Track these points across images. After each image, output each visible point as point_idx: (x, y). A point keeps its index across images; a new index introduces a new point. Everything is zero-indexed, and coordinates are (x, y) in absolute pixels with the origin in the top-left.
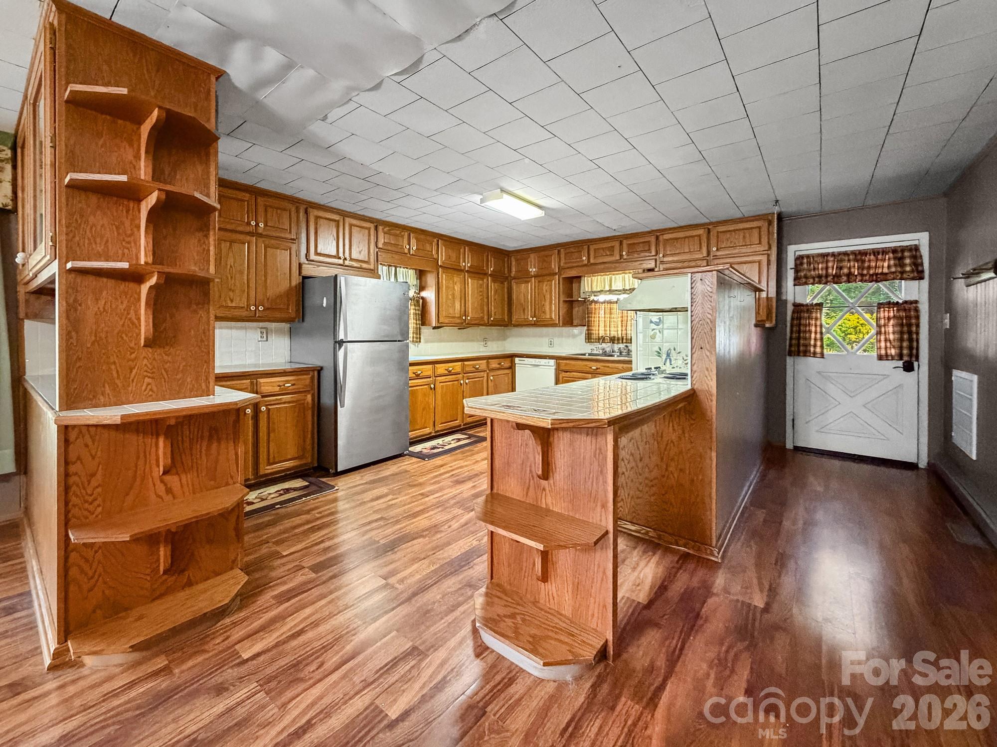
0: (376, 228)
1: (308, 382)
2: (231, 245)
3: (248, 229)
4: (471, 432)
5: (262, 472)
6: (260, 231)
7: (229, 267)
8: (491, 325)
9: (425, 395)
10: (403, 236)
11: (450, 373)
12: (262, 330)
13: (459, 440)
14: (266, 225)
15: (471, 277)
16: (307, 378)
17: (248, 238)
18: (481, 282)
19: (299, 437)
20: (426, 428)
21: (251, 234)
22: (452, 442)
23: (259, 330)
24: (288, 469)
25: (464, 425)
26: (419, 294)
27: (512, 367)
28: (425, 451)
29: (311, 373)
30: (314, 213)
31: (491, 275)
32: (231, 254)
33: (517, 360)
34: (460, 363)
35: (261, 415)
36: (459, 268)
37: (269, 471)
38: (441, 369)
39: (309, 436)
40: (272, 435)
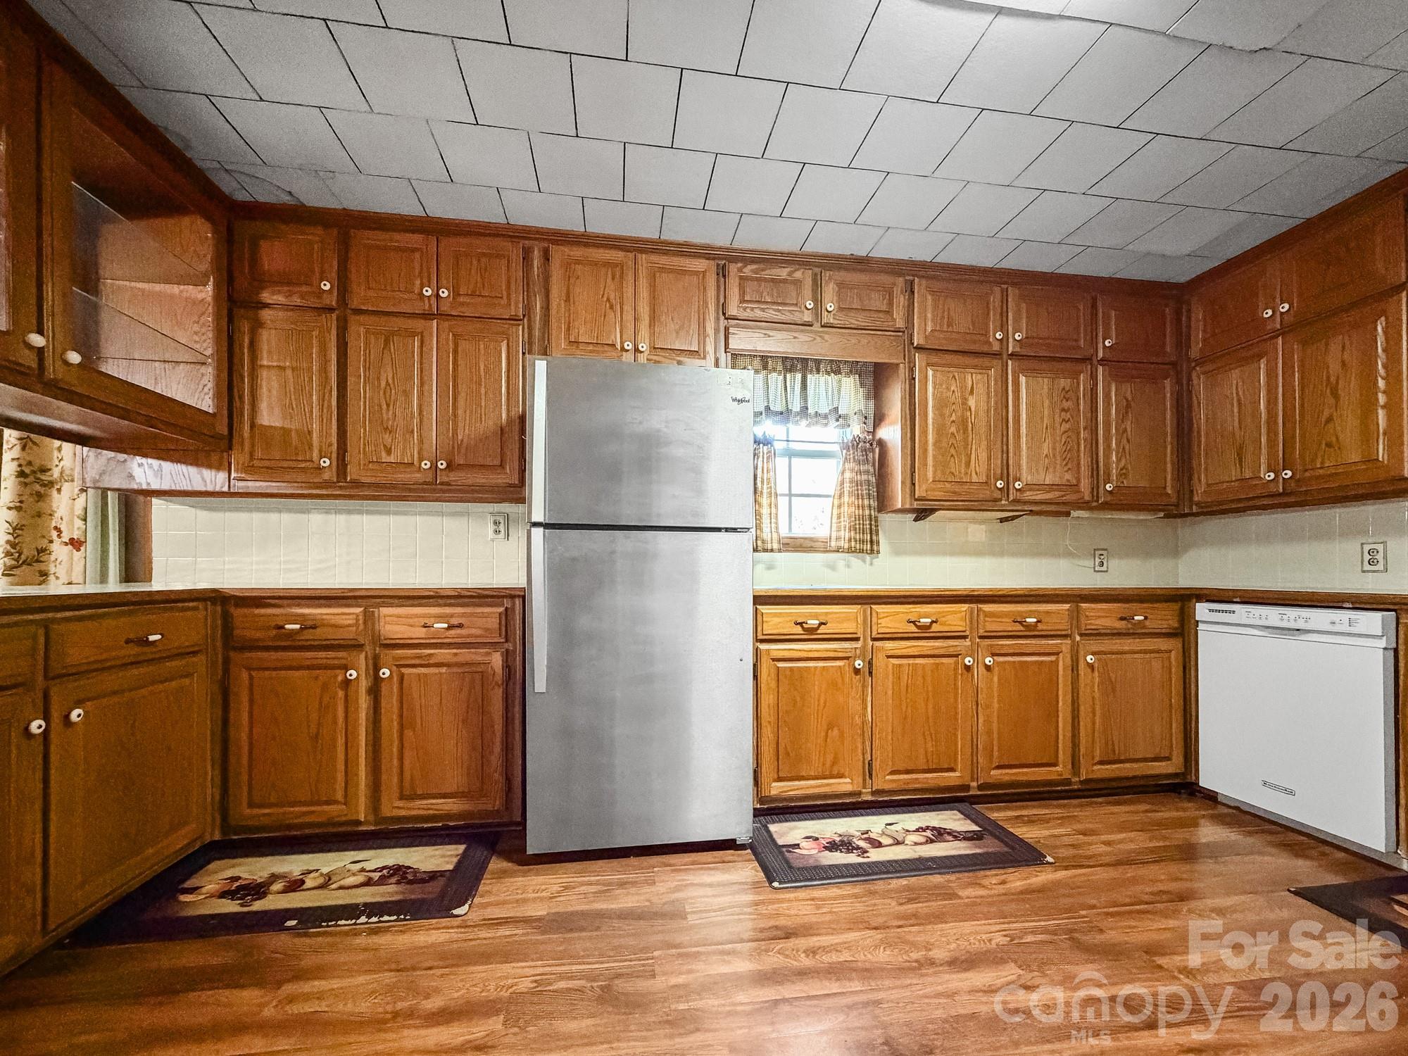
0: (722, 273)
1: (493, 623)
2: (387, 342)
3: (418, 308)
4: (999, 815)
5: (387, 811)
6: (445, 308)
7: (383, 384)
8: (1107, 506)
9: (833, 685)
10: (798, 283)
11: (924, 632)
12: (498, 518)
13: (939, 834)
14: (456, 293)
15: (1028, 372)
16: (490, 615)
17: (419, 324)
18: (1064, 383)
19: (474, 749)
20: (841, 776)
21: (427, 316)
22: (912, 838)
23: (490, 520)
24: (449, 816)
25: (980, 787)
26: (874, 433)
27: (1185, 633)
28: (808, 849)
29: (507, 603)
30: (559, 254)
31: (1103, 362)
32: (387, 359)
33: (1202, 610)
34: (965, 607)
35: (384, 689)
36: (985, 349)
37: (403, 813)
38: (892, 618)
39: (497, 748)
40: (408, 733)
